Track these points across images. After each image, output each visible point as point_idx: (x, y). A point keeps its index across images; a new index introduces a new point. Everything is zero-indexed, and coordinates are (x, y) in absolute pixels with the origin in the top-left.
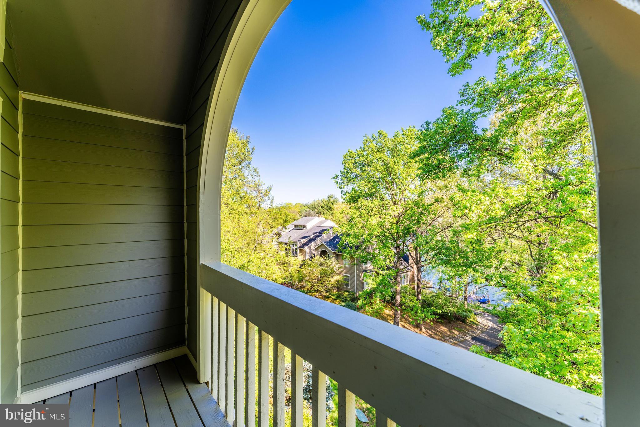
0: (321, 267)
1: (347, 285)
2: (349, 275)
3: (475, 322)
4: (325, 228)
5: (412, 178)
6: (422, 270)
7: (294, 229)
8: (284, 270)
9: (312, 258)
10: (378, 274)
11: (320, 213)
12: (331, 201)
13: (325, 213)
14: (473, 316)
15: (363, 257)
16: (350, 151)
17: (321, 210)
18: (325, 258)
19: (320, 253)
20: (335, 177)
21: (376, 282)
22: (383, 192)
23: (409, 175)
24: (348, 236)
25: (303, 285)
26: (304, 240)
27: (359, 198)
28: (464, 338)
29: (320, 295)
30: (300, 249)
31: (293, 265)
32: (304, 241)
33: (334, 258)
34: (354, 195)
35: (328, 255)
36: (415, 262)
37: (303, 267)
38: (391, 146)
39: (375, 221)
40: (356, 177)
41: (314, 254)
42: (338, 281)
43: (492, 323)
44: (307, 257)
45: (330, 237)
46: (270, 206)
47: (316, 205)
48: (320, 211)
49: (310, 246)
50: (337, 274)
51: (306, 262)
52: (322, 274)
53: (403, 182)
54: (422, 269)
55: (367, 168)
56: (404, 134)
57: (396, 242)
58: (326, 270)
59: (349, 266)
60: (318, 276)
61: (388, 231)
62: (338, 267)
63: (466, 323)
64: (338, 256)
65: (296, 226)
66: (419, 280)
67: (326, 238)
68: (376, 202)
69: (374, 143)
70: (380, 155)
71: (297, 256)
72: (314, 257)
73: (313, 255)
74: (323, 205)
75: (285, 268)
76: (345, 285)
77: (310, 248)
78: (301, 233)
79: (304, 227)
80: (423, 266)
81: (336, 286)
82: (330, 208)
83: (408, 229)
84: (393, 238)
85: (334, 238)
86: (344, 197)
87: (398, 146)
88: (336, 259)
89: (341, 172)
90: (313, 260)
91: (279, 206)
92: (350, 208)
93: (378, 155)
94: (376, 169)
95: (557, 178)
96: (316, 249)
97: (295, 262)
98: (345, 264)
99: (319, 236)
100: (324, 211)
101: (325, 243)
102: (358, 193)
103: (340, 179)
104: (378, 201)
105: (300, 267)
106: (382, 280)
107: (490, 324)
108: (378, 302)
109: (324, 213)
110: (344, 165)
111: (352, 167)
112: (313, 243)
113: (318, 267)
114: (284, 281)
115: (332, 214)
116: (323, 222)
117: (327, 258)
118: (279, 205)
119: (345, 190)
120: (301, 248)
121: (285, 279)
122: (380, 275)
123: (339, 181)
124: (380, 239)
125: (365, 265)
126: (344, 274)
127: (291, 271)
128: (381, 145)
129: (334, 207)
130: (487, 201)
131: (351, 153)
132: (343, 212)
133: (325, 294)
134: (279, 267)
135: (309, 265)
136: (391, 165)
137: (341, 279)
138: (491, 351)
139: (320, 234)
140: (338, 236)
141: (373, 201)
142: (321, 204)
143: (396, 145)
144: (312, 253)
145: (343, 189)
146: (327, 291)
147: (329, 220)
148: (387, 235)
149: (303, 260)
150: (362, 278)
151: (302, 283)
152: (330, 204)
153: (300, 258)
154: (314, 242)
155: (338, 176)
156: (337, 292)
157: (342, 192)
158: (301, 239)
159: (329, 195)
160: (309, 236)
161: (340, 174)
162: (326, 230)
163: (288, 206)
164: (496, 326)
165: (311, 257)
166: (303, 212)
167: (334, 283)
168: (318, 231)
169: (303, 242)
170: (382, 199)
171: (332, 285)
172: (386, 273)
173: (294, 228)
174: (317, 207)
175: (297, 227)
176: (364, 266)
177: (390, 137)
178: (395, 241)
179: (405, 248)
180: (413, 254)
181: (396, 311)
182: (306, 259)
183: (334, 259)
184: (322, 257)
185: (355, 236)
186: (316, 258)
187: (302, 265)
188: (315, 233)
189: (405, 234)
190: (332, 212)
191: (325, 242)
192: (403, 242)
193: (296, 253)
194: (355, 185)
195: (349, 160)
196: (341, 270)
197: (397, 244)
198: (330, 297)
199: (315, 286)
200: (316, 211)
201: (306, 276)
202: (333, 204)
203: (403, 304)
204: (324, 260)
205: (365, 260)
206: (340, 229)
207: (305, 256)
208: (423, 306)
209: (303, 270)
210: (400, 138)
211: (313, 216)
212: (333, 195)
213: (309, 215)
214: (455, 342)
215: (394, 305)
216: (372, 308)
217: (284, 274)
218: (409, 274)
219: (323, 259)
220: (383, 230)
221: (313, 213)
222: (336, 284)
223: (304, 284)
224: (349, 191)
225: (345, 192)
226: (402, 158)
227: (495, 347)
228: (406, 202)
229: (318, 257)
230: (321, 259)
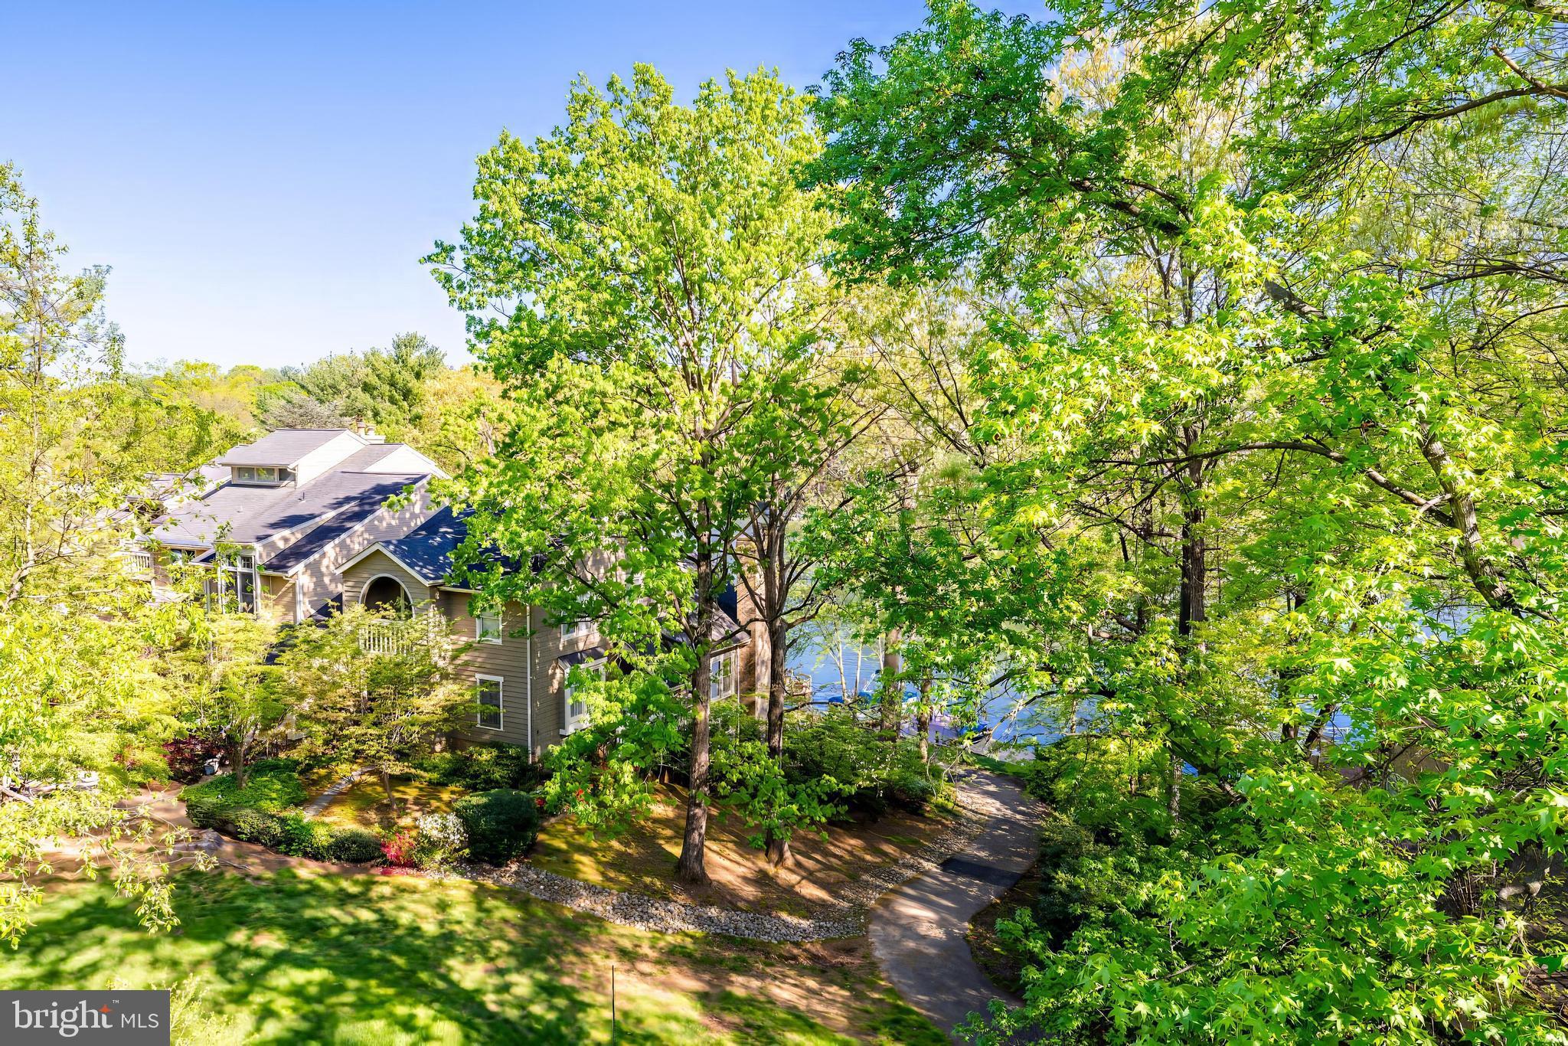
0: (373, 653)
1: (493, 719)
2: (501, 679)
3: (950, 805)
4: (388, 481)
5: (762, 281)
6: (787, 642)
7: (229, 484)
8: (186, 678)
9: (329, 615)
10: (627, 668)
11: (359, 414)
12: (413, 360)
13: (383, 414)
14: (945, 787)
15: (564, 601)
16: (510, 141)
17: (364, 399)
18: (392, 613)
19: (365, 588)
20: (437, 255)
21: (622, 701)
22: (648, 331)
23: (757, 272)
24: (499, 513)
25: (285, 737)
26: (286, 532)
27: (549, 354)
28: (918, 870)
29: (371, 773)
30: (266, 579)
31: (230, 651)
32: (286, 540)
33: (432, 612)
34: (527, 340)
35: (406, 599)
36: (761, 612)
37: (287, 656)
38: (685, 145)
39: (615, 449)
40: (532, 259)
41: (338, 598)
42: (450, 709)
43: (998, 804)
44: (304, 609)
45: (414, 516)
46: (107, 369)
47: (338, 378)
48: (359, 405)
49: (318, 563)
50: (445, 676)
51: (301, 634)
52: (379, 685)
53: (730, 296)
54: (790, 635)
55: (582, 225)
56: (740, 96)
57: (699, 539)
58: (397, 665)
59: (499, 642)
60: (356, 695)
61: (667, 495)
62: (450, 647)
63: (922, 815)
64: (448, 602)
65: (240, 470)
66: (775, 677)
67: (393, 523)
68: (625, 372)
69: (617, 121)
70: (642, 176)
71: (252, 611)
72: (340, 609)
73: (331, 603)
74: (373, 380)
75: (190, 668)
76: (482, 720)
77: (315, 570)
78: (274, 501)
79: (284, 474)
80: (791, 626)
81: (445, 728)
82: (407, 394)
83: (745, 485)
84: (687, 521)
85: (431, 526)
86: (482, 346)
87: (712, 145)
88: (444, 614)
89: (466, 233)
90: (332, 622)
91: (145, 373)
92: (505, 395)
93: (630, 174)
94: (623, 233)
95: (1293, 309)
96: (344, 573)
97: (241, 636)
98: (482, 636)
99: (359, 516)
100: (379, 407)
101: (392, 547)
102: (544, 332)
103: (462, 266)
104: (632, 369)
105: (271, 659)
106: (644, 691)
107: (992, 807)
108: (627, 778)
109: (376, 414)
110: (481, 201)
111: (518, 213)
112: (330, 548)
113: (357, 654)
114: (186, 725)
115: (416, 420)
116: (373, 453)
117: (398, 610)
118: (144, 370)
119: (485, 315)
120: (270, 573)
121: (190, 717)
122: (633, 673)
123: (455, 273)
124: (638, 526)
125: (568, 632)
126: (478, 676)
127: (224, 677)
128: (644, 129)
129: (426, 387)
130: (1101, 381)
131: (514, 148)
132: (478, 411)
133: (396, 769)
134: (160, 663)
135: (316, 647)
136: (688, 219)
137: (467, 697)
138: (1000, 898)
139: (367, 508)
140: (455, 514)
141: (613, 369)
142: (364, 373)
143: (706, 139)
144: (328, 593)
145: (476, 313)
146: (401, 756)
147: (404, 448)
148: (662, 507)
149: (283, 627)
150: (556, 685)
151: (282, 728)
152: (407, 376)
153: (269, 617)
154: (337, 541)
155: (453, 248)
156: (448, 755)
157: (469, 325)
158: (270, 531)
159: (403, 335)
160: (312, 517)
161: (459, 240)
162: (396, 489)
163: (191, 376)
164: (1009, 812)
165: (325, 611)
166: (276, 405)
167: (436, 717)
168: (354, 493)
169: (281, 545)
170: (647, 364)
171: (428, 724)
172: (661, 662)
173: (229, 477)
174: (342, 386)
175: (246, 476)
176: (564, 639)
177: (682, 103)
178: (691, 531)
179: (730, 560)
180: (758, 581)
181: (692, 803)
182: (301, 617)
183: (433, 615)
184: (377, 609)
185: (533, 516)
186: (348, 615)
187: (282, 645)
188: (340, 504)
189: (732, 507)
190: (417, 410)
191: (388, 543)
192: (726, 537)
193: (248, 597)
194: (529, 298)
195: (505, 183)
196: (464, 657)
197: (702, 545)
198: (417, 777)
199: (348, 737)
200: (340, 402)
201: (301, 697)
202: (418, 376)
203: (722, 777)
204: (386, 623)
205: (570, 615)
206: (461, 488)
207: (292, 606)
208: (789, 778)
209: (284, 669)
210: (723, 111)
211: (323, 425)
212: (420, 334)
213: (302, 423)
214: (891, 886)
215: (686, 782)
216: (602, 805)
217: (189, 696)
218: (737, 658)
219: (384, 617)
220: (647, 490)
221: (323, 410)
222: (446, 720)
223: (292, 733)
224: (504, 322)
225: (485, 322)
226: (728, 198)
227: (1009, 882)
228: (739, 380)
229: (359, 608)
230: (375, 619)
